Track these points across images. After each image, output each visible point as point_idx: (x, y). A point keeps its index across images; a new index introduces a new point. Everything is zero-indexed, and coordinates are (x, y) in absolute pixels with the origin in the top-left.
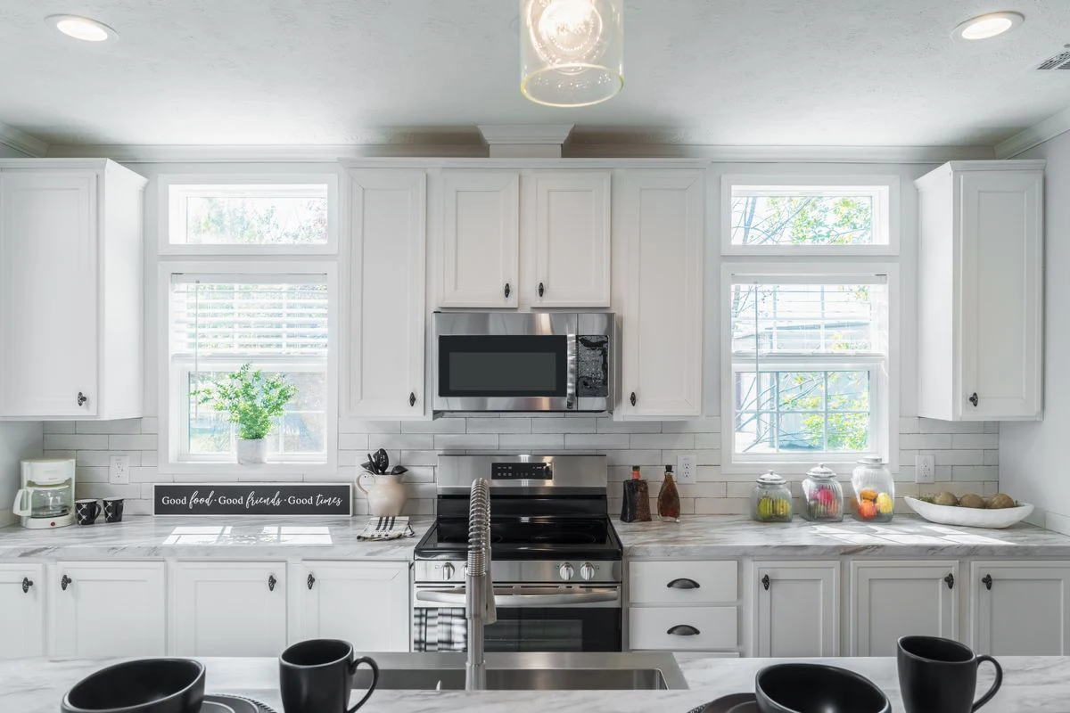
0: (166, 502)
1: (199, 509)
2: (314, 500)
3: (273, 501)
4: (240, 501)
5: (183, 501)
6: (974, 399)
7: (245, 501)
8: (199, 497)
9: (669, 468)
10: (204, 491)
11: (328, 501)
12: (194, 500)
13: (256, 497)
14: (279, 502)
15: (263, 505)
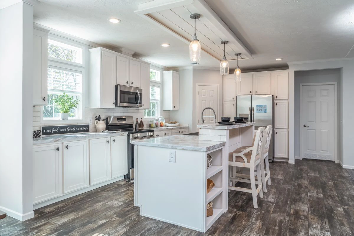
0: (45, 131)
1: (55, 133)
2: (82, 128)
3: (73, 129)
4: (65, 130)
5: (50, 131)
6: (174, 107)
7: (66, 130)
8: (55, 129)
9: (141, 119)
10: (56, 128)
11: (85, 129)
12: (53, 130)
13: (69, 129)
14: (74, 129)
15: (71, 130)
